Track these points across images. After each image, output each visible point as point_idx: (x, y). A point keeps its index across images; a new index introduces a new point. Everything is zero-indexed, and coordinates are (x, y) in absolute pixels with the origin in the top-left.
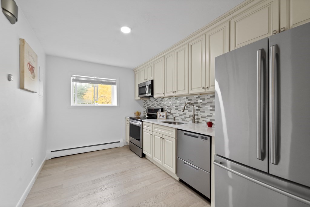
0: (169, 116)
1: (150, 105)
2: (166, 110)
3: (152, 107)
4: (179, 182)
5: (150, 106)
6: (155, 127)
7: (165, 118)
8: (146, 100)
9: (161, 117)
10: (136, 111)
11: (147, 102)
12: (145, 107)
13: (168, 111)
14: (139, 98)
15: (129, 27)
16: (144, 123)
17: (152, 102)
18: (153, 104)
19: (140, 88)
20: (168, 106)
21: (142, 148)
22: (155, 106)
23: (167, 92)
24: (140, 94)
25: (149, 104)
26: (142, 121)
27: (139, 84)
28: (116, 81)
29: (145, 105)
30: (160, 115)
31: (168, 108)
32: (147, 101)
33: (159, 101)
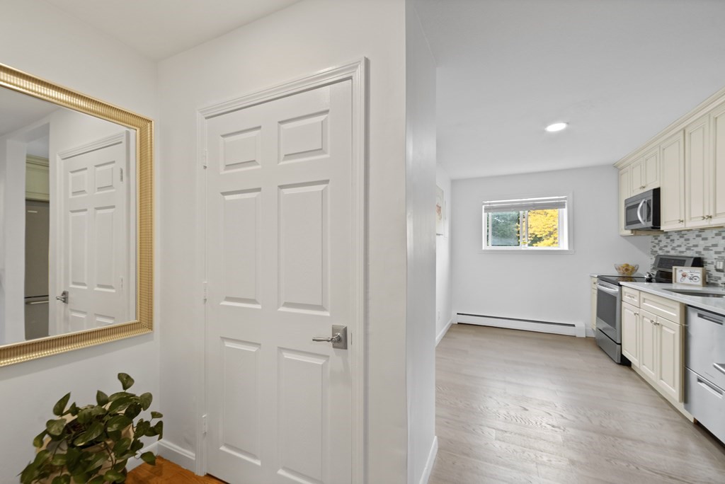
0: (720, 278)
1: (669, 249)
2: (712, 263)
3: (672, 253)
4: (695, 427)
5: (668, 252)
6: (644, 299)
7: (700, 282)
8: (659, 236)
9: (687, 280)
10: (622, 262)
11: (660, 241)
12: (653, 252)
13: (715, 267)
14: (628, 232)
15: (564, 122)
16: (624, 289)
17: (672, 240)
18: (675, 245)
19: (628, 209)
20: (716, 253)
21: (621, 344)
22: (681, 252)
23: (691, 219)
24: (628, 223)
25: (666, 246)
26: (621, 286)
27: (626, 200)
28: (565, 199)
29: (655, 249)
30: (684, 276)
31: (716, 256)
32: (659, 238)
33: (691, 239)
